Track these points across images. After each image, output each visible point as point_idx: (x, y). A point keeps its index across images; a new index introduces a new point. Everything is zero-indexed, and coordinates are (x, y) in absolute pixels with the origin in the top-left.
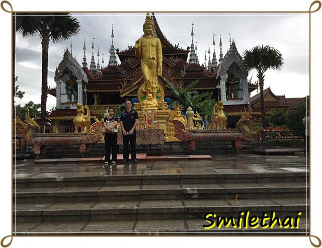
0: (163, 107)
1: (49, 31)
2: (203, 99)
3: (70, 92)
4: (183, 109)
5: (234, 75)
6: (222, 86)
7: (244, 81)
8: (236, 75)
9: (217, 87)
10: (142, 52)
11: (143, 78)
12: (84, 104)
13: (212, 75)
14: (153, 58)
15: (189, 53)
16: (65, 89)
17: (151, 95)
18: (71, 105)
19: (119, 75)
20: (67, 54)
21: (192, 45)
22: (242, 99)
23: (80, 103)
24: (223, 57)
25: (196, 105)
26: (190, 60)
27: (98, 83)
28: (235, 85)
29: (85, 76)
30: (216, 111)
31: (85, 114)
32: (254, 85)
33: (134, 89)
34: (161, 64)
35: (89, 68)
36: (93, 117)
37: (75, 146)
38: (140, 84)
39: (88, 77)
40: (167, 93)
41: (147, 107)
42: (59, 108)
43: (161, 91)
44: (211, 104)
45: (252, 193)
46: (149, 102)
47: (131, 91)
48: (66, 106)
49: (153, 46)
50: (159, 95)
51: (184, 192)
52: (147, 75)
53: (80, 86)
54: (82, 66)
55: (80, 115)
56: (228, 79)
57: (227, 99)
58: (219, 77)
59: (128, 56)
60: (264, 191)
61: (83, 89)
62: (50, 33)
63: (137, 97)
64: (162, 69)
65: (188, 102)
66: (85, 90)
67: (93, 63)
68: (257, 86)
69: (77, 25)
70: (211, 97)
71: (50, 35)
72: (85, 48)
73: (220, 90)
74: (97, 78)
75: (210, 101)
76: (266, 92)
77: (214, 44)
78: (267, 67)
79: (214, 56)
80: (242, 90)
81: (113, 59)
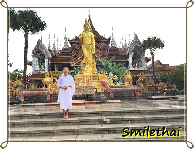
0: (95, 72)
1: (28, 28)
2: (119, 67)
3: (40, 64)
4: (107, 73)
5: (137, 53)
6: (130, 59)
7: (143, 56)
8: (138, 53)
9: (127, 60)
10: (83, 41)
11: (84, 55)
12: (49, 71)
13: (124, 53)
14: (90, 44)
15: (111, 41)
16: (37, 62)
17: (88, 65)
18: (41, 72)
19: (70, 53)
20: (39, 42)
21: (113, 36)
22: (142, 67)
23: (47, 70)
24: (131, 43)
25: (115, 71)
26: (111, 44)
27: (58, 58)
28: (138, 59)
29: (50, 54)
30: (126, 74)
31: (50, 77)
32: (149, 59)
33: (78, 62)
34: (94, 47)
35: (52, 49)
36: (54, 78)
37: (44, 96)
38: (82, 59)
39: (52, 54)
40: (98, 64)
41: (86, 72)
42: (34, 73)
43: (94, 62)
44: (123, 70)
45: (137, 120)
46: (87, 70)
47: (76, 63)
48: (38, 72)
49: (89, 37)
50: (93, 65)
51: (103, 120)
52: (86, 54)
53: (46, 60)
54: (48, 48)
55: (47, 77)
56: (133, 55)
57: (133, 67)
58: (128, 54)
59: (75, 42)
60: (144, 119)
61: (48, 62)
62: (29, 30)
63: (80, 66)
64: (94, 50)
65: (110, 69)
66: (50, 62)
67: (54, 46)
68: (150, 59)
69: (45, 25)
70: (123, 66)
71: (29, 31)
72: (49, 38)
73: (129, 61)
74: (56, 55)
75: (123, 68)
76: (156, 63)
77: (125, 35)
78: (156, 49)
79: (125, 42)
80: (142, 61)
81: (66, 44)
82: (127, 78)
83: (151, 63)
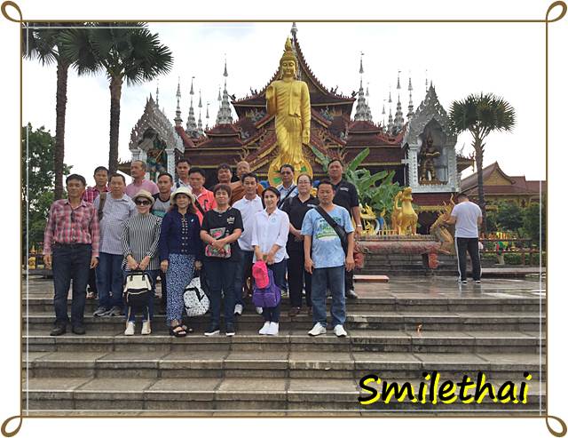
1: (121, 67)
2: (378, 183)
3: (153, 168)
5: (432, 142)
6: (412, 161)
7: (450, 153)
9: (403, 162)
10: (276, 104)
11: (277, 147)
13: (394, 140)
14: (296, 115)
15: (356, 104)
19: (236, 139)
20: (151, 106)
21: (361, 89)
22: (445, 183)
24: (414, 111)
25: (366, 193)
26: (356, 115)
27: (201, 154)
28: (435, 160)
29: (180, 141)
30: (400, 204)
32: (468, 159)
33: (261, 165)
34: (308, 125)
35: (185, 128)
38: (271, 156)
39: (185, 143)
40: (317, 173)
43: (308, 168)
44: (391, 191)
47: (256, 167)
49: (295, 95)
52: (285, 143)
53: (171, 159)
54: (174, 124)
56: (422, 148)
57: (420, 183)
58: (407, 145)
59: (250, 108)
62: (123, 71)
63: (267, 178)
64: (309, 132)
67: (191, 118)
68: (472, 160)
69: (168, 58)
70: (391, 179)
71: (123, 74)
72: (178, 94)
73: (407, 166)
74: (198, 145)
75: (390, 187)
76: (487, 171)
77: (399, 87)
78: (489, 130)
79: (399, 108)
80: (446, 167)
81: (225, 112)
82: (401, 214)
83: (472, 173)
